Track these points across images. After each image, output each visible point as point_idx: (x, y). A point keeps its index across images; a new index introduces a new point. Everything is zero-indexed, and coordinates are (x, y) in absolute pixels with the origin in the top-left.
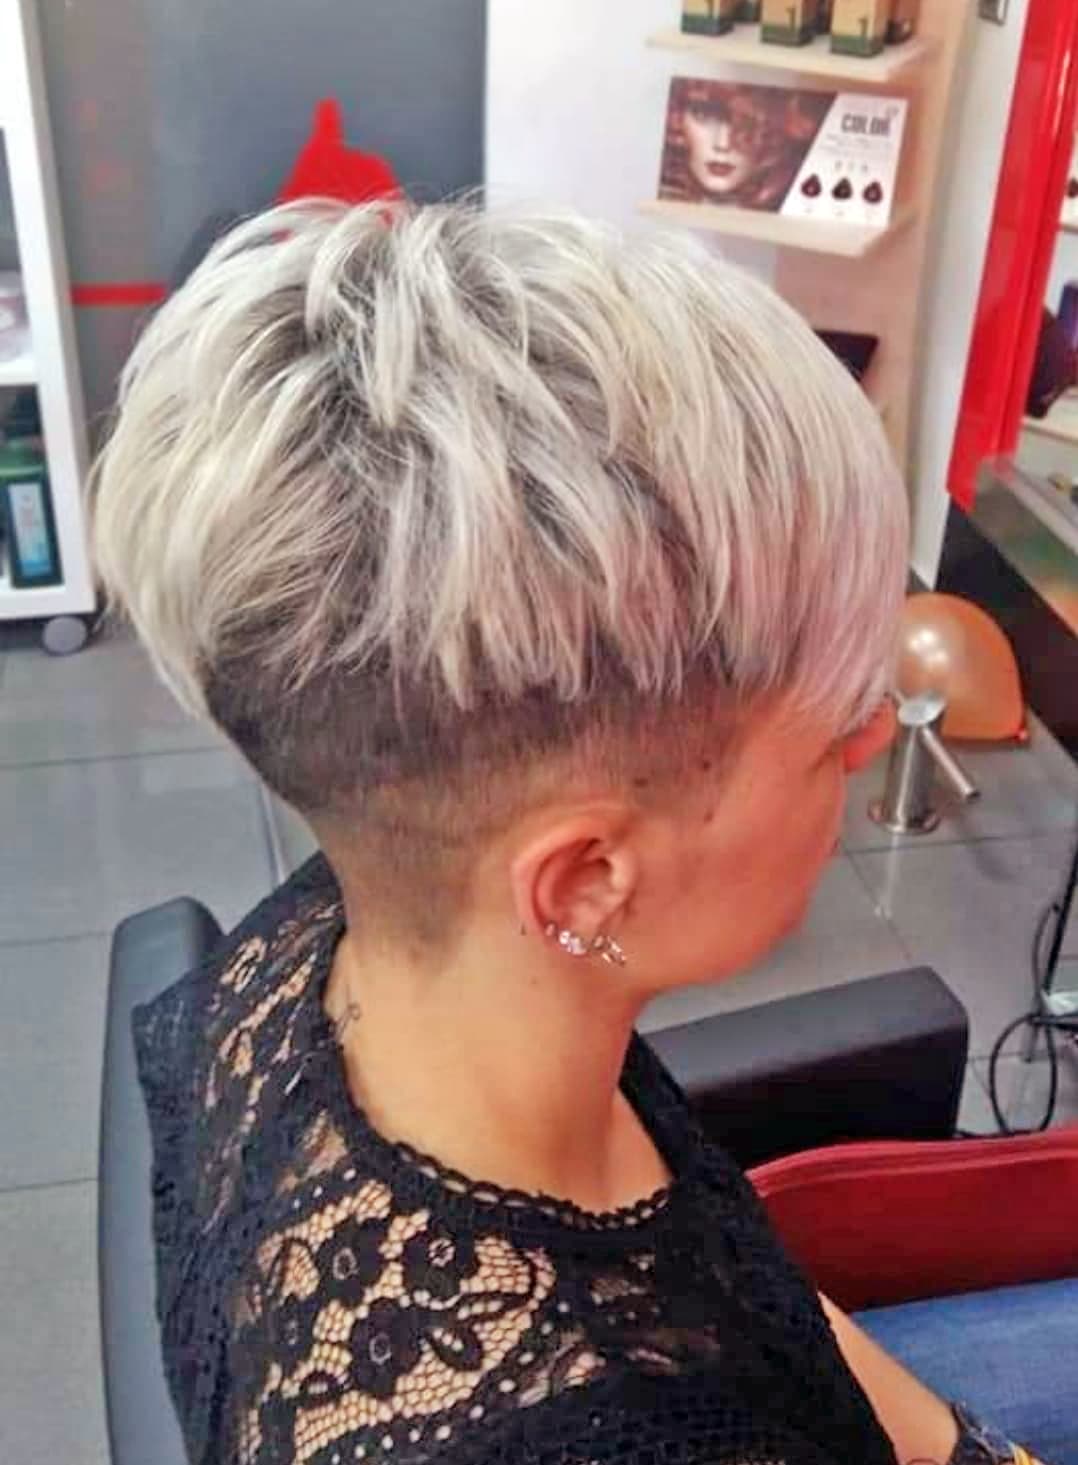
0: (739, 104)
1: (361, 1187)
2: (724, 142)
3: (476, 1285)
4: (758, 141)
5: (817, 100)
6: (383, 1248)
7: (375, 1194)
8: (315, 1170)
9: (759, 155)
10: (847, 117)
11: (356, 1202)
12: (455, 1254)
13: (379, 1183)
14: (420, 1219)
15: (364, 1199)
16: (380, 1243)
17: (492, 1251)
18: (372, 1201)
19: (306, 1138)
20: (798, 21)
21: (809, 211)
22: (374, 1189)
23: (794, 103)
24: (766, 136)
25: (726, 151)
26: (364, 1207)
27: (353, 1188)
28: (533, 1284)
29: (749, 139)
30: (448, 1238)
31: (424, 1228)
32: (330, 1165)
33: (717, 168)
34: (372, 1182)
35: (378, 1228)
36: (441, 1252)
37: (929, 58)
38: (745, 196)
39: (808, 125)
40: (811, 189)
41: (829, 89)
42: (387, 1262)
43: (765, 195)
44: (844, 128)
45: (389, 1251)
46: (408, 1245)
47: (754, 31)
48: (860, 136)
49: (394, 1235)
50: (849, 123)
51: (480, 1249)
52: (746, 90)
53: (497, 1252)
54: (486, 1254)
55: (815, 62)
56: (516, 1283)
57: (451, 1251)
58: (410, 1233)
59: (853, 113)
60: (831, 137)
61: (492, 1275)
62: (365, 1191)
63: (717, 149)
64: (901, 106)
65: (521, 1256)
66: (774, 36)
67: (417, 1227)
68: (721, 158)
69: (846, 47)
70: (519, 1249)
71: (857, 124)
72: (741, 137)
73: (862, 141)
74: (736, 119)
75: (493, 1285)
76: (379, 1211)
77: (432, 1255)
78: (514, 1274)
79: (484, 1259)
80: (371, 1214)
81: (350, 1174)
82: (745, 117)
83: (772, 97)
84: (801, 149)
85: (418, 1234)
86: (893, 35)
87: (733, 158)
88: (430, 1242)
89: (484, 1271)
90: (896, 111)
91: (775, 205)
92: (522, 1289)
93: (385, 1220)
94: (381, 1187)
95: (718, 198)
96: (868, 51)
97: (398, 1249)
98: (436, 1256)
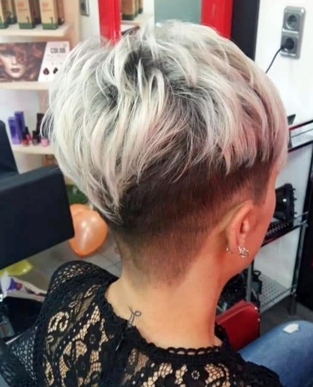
0: (16, 49)
1: (159, 367)
2: (15, 62)
3: (210, 380)
4: (25, 60)
5: (41, 45)
6: (176, 382)
7: (165, 367)
8: (138, 369)
9: (27, 64)
10: (51, 49)
11: (159, 373)
12: (200, 373)
13: (165, 363)
14: (184, 368)
15: (162, 370)
16: (174, 381)
17: (209, 368)
18: (165, 370)
19: (130, 361)
20: (30, 21)
21: (47, 79)
22: (164, 366)
23: (34, 47)
24: (28, 58)
25: (16, 64)
26: (163, 373)
27: (157, 369)
28: (225, 373)
29: (22, 60)
30: (195, 370)
31: (187, 370)
32: (144, 365)
33: (14, 70)
34: (163, 364)
35: (171, 377)
36: (195, 375)
37: (71, 28)
38: (25, 77)
39: (41, 53)
40: (46, 72)
41: (45, 41)
42: (180, 385)
43: (32, 76)
44: (52, 52)
45: (179, 381)
46: (184, 377)
47: (16, 26)
48: (57, 54)
49: (178, 377)
50: (53, 51)
51: (206, 369)
52: (18, 45)
53: (211, 368)
54: (209, 370)
55: (38, 33)
56: (220, 374)
57: (198, 373)
58: (183, 374)
59: (53, 47)
60: (48, 55)
61: (213, 375)
62: (161, 368)
63: (13, 64)
64: (67, 43)
65: (218, 366)
66: (23, 26)
67: (185, 371)
68: (15, 67)
69: (47, 27)
70: (216, 365)
71: (55, 51)
72: (20, 59)
73: (58, 56)
74: (17, 54)
75: (215, 378)
76: (169, 371)
77: (193, 377)
78: (219, 372)
79: (209, 371)
80: (167, 373)
81: (153, 365)
82: (19, 53)
83: (26, 46)
84: (39, 61)
85: (186, 373)
86: (60, 23)
87: (19, 66)
88: (191, 373)
89: (211, 375)
90: (65, 45)
91: (36, 79)
92: (222, 375)
93: (173, 373)
94: (166, 364)
95: (17, 79)
96: (55, 27)
97: (181, 380)
98: (194, 377)
